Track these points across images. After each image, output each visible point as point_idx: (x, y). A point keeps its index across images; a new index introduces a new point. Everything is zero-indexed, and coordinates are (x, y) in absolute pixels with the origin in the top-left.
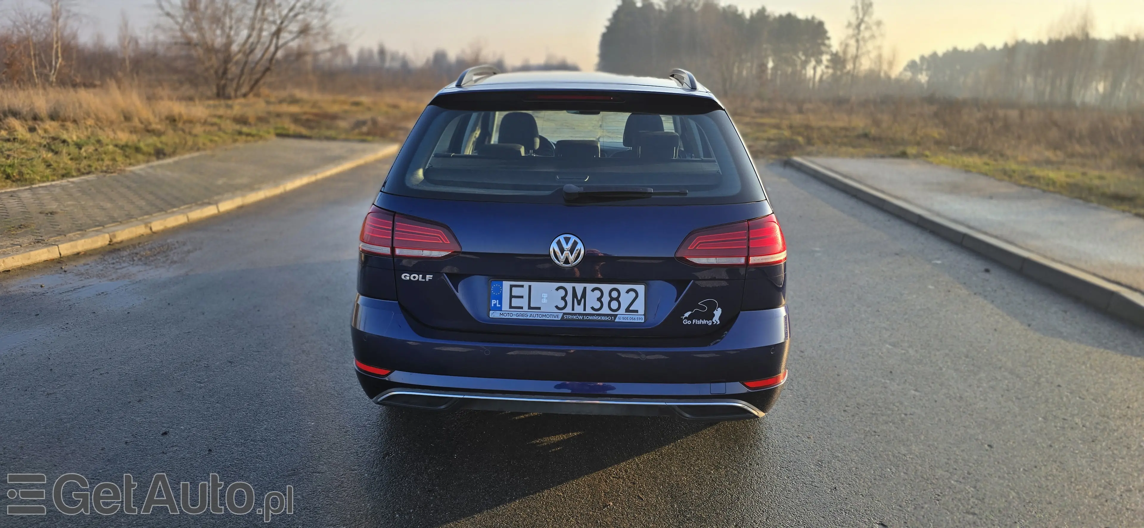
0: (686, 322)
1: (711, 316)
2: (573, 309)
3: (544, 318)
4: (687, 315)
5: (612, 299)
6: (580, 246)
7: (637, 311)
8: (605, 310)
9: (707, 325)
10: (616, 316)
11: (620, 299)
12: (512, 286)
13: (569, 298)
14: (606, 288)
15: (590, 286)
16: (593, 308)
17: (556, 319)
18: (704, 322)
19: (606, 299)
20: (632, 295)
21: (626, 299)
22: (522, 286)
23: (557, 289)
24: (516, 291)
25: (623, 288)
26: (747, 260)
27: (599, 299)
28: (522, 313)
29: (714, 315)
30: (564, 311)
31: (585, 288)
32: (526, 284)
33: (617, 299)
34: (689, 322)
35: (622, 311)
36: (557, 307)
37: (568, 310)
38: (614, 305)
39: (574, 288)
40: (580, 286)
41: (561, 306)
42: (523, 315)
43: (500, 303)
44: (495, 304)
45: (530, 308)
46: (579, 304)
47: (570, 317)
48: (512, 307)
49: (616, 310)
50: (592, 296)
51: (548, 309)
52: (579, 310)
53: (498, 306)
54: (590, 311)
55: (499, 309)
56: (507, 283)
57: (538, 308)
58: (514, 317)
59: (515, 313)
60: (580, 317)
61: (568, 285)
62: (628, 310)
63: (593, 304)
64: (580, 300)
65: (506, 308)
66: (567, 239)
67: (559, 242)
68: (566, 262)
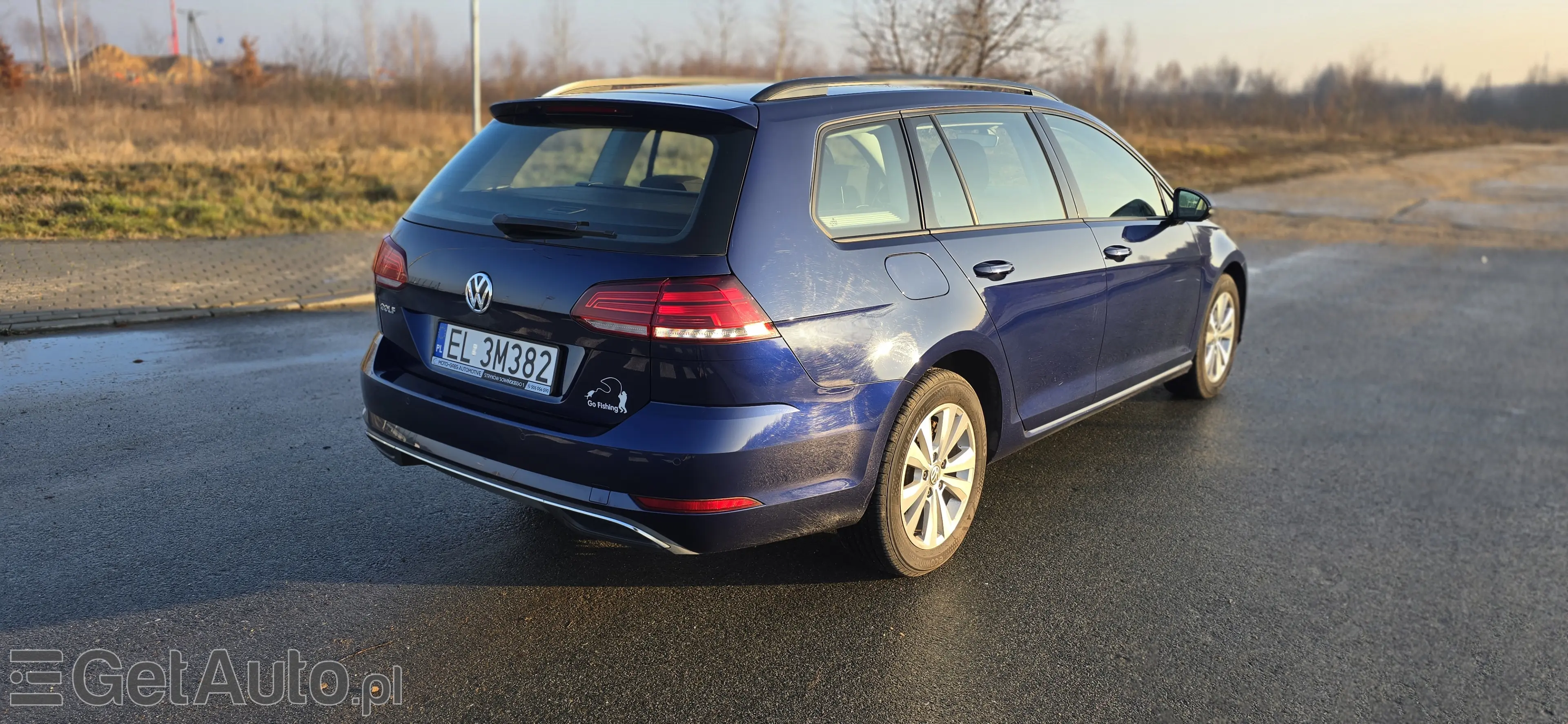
0: (591, 404)
1: (616, 402)
2: (494, 368)
3: (469, 373)
4: (591, 393)
5: (528, 361)
6: (489, 289)
7: (545, 381)
8: (519, 375)
9: (613, 411)
10: (526, 382)
11: (525, 360)
12: (454, 331)
13: (493, 353)
14: (525, 345)
15: (513, 342)
16: (510, 369)
17: (478, 376)
18: (610, 408)
19: (522, 360)
20: (546, 357)
21: (540, 362)
22: (460, 332)
23: (486, 340)
24: (457, 338)
25: (540, 348)
26: (651, 330)
27: (517, 360)
28: (455, 363)
29: (619, 401)
30: (487, 368)
31: (508, 343)
32: (464, 330)
33: (531, 362)
34: (593, 404)
35: (533, 378)
36: (482, 362)
37: (489, 368)
38: (528, 368)
39: (499, 341)
40: (504, 340)
41: (485, 361)
42: (455, 366)
43: (442, 350)
44: (439, 350)
45: (462, 359)
46: (499, 363)
47: (489, 376)
48: (449, 356)
49: (529, 376)
50: (512, 354)
51: (475, 363)
52: (498, 369)
53: (441, 352)
54: (507, 372)
55: (440, 356)
56: (450, 327)
57: (468, 361)
58: (448, 367)
59: (449, 363)
60: (497, 378)
61: (495, 338)
62: (538, 378)
63: (510, 363)
64: (501, 357)
65: (445, 355)
66: (479, 279)
67: (473, 281)
68: (477, 307)
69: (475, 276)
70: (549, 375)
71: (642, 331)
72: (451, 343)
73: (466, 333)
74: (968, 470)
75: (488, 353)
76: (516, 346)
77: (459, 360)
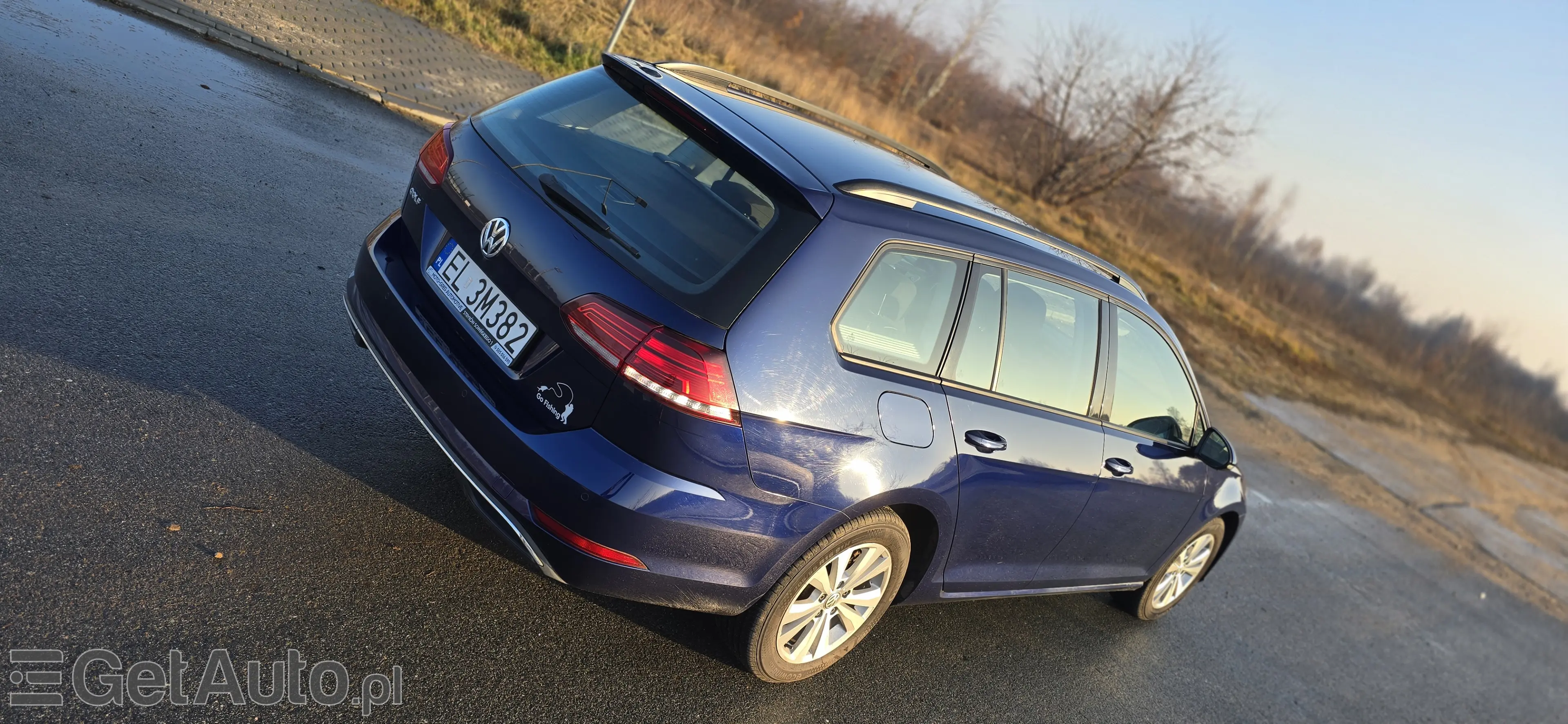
0: (539, 397)
1: (561, 410)
2: (475, 311)
3: (452, 301)
4: (544, 388)
5: (506, 323)
6: (505, 239)
7: (512, 351)
8: (493, 331)
9: (554, 416)
10: (495, 341)
11: (504, 321)
12: (459, 253)
13: (481, 296)
14: (512, 308)
15: (503, 297)
16: (488, 320)
17: (458, 309)
18: (554, 411)
19: (502, 320)
20: (523, 330)
21: (516, 331)
22: (464, 258)
23: (481, 281)
24: (459, 263)
25: (522, 318)
26: (623, 365)
27: (498, 316)
28: (445, 284)
29: (564, 410)
30: (469, 307)
31: (498, 295)
32: (468, 258)
33: (509, 326)
34: (541, 399)
35: (503, 342)
36: (468, 298)
37: (472, 308)
38: (503, 330)
39: (491, 289)
40: (496, 291)
41: (471, 300)
42: (443, 287)
43: (441, 265)
44: (439, 262)
45: (453, 284)
46: (482, 309)
47: (467, 315)
48: (444, 274)
49: (501, 337)
50: (497, 308)
51: (462, 294)
52: (478, 314)
53: (439, 266)
54: (483, 322)
55: (437, 269)
56: (458, 248)
57: (457, 289)
58: (438, 284)
59: (441, 281)
60: (473, 322)
61: (490, 283)
62: (507, 345)
63: (491, 316)
64: (487, 305)
65: (441, 271)
66: (501, 224)
67: (494, 223)
68: (486, 249)
69: (499, 220)
70: (518, 347)
71: (615, 362)
72: (452, 264)
73: (468, 263)
74: (867, 608)
75: (478, 293)
76: (503, 303)
77: (450, 283)
